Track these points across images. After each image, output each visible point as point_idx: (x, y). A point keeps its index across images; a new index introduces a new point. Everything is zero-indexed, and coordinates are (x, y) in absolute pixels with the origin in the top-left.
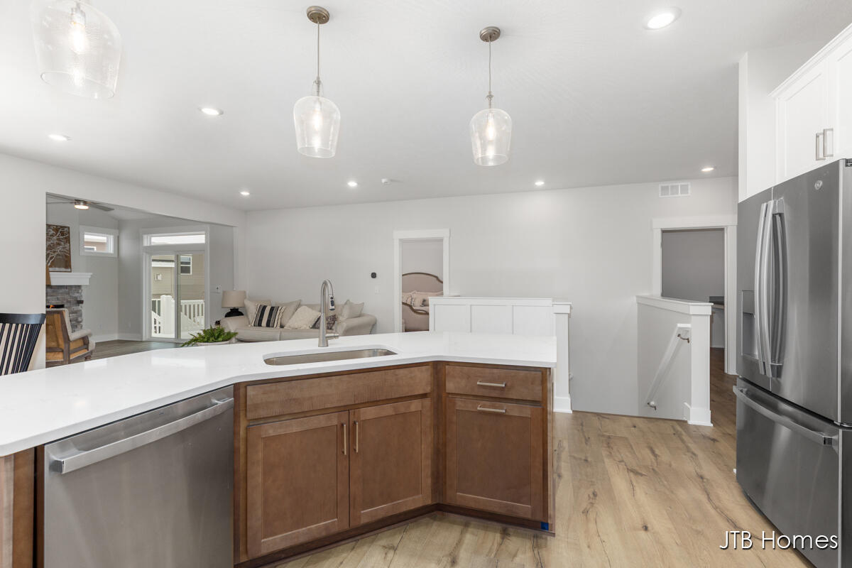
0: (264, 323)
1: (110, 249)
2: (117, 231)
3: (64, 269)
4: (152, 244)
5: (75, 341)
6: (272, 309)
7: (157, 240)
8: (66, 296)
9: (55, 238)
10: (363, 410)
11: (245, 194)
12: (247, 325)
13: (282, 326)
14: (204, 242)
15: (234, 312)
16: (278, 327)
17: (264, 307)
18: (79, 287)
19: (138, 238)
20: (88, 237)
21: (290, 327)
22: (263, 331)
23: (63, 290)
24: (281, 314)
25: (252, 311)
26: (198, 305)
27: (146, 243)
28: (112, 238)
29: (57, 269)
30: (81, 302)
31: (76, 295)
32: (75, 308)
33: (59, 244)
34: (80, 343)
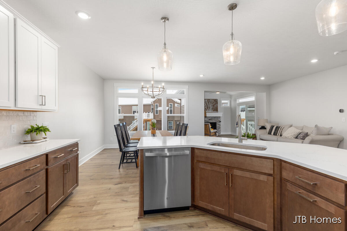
0: (272, 133)
1: (229, 105)
2: (230, 99)
3: (216, 112)
4: (240, 102)
5: (213, 133)
6: (277, 127)
7: (241, 100)
8: (217, 120)
9: (214, 103)
10: (235, 170)
11: (263, 78)
12: (265, 134)
13: (281, 135)
14: (254, 100)
15: (263, 128)
16: (279, 136)
17: (273, 126)
18: (220, 117)
19: (235, 100)
20: (223, 102)
21: (284, 136)
22: (272, 137)
23: (216, 118)
24: (281, 130)
25: (268, 127)
26: (253, 124)
27: (238, 102)
28: (229, 101)
29: (215, 112)
30: (220, 122)
31: (219, 119)
32: (219, 123)
33: (215, 104)
34: (214, 134)
